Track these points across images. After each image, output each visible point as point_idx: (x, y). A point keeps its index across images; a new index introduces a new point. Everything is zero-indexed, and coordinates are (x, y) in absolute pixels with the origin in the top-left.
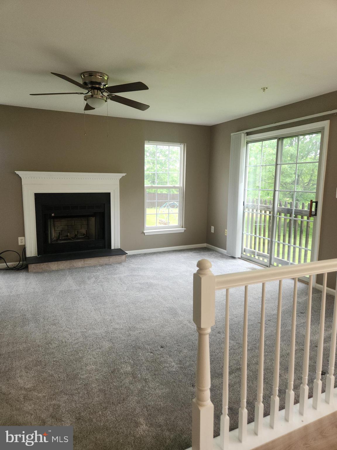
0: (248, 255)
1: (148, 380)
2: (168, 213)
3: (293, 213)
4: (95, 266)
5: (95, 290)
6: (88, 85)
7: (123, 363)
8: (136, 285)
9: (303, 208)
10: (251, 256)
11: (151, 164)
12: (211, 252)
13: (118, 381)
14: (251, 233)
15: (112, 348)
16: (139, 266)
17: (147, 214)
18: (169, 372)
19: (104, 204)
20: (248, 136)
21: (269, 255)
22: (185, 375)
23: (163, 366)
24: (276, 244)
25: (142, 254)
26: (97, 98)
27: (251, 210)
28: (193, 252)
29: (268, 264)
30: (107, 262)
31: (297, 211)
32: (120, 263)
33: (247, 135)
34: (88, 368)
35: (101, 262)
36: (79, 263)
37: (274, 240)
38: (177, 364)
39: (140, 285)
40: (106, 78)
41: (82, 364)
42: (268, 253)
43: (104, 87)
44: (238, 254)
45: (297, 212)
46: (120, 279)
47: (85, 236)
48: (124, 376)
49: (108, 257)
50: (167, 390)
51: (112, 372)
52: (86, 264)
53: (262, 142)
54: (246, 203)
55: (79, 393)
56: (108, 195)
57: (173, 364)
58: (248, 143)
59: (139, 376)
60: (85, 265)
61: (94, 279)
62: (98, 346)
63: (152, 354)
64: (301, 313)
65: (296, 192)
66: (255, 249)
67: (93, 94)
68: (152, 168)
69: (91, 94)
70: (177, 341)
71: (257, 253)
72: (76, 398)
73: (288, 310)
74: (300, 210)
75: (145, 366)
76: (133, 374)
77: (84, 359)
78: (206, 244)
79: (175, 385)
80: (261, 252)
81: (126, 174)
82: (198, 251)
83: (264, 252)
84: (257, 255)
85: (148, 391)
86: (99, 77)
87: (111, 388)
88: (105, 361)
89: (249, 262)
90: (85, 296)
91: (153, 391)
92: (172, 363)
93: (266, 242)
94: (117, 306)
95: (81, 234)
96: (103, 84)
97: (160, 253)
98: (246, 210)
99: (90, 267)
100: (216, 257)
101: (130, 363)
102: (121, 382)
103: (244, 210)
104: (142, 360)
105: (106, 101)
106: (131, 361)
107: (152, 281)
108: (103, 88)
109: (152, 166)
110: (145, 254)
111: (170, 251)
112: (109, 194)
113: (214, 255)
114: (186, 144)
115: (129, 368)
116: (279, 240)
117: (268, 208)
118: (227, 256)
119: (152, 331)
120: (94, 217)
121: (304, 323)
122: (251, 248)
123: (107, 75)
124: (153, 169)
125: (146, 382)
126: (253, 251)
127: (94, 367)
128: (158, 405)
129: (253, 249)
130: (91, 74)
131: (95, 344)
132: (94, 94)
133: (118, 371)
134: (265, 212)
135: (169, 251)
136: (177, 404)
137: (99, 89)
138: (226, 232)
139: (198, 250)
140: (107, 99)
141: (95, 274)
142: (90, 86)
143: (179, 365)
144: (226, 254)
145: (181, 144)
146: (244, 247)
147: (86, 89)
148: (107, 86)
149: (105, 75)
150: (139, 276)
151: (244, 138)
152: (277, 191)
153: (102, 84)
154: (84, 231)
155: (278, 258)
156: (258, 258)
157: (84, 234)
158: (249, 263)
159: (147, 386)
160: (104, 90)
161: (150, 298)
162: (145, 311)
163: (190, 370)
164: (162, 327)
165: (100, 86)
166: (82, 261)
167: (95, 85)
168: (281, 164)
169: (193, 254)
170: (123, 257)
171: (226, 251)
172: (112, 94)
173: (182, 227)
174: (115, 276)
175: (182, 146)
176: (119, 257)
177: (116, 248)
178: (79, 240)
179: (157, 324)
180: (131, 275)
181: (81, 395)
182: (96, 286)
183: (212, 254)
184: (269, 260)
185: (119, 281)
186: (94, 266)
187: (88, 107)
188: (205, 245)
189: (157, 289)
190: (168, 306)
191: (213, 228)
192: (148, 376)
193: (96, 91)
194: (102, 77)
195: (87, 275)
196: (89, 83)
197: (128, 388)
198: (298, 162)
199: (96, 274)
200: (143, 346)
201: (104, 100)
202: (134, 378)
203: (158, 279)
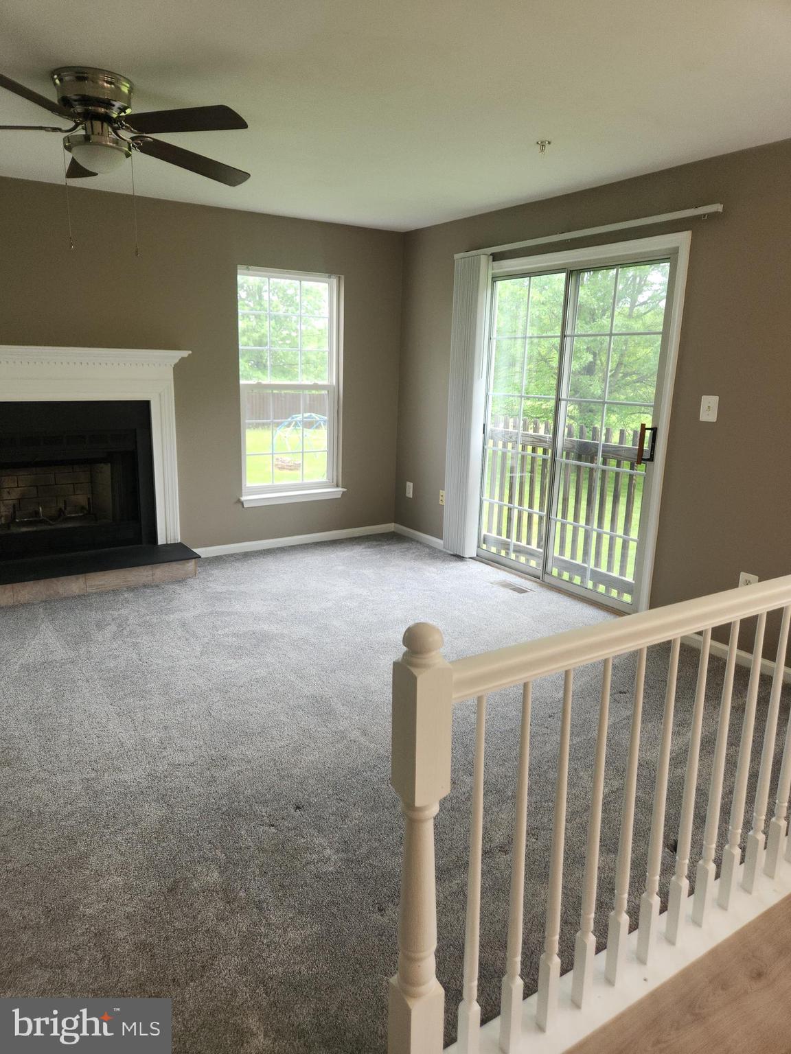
0: (494, 550)
1: (265, 905)
2: (301, 451)
3: (600, 453)
4: (115, 592)
5: (116, 657)
6: (73, 107)
7: (198, 861)
8: (226, 639)
9: (621, 441)
10: (498, 553)
11: (252, 318)
12: (406, 545)
13: (186, 915)
14: (501, 499)
15: (168, 819)
16: (232, 588)
17: (247, 453)
18: (318, 877)
19: (135, 430)
20: (496, 263)
21: (541, 550)
22: (361, 880)
23: (304, 861)
24: (559, 525)
25: (237, 554)
26: (100, 144)
27: (500, 444)
28: (363, 547)
29: (540, 573)
30: (149, 578)
31: (608, 449)
32: (181, 581)
33: (493, 261)
34: (105, 884)
35: (133, 578)
36: (73, 585)
37: (553, 517)
38: (337, 851)
39: (234, 639)
40: (125, 90)
41: (87, 872)
42: (539, 546)
43: (120, 113)
44: (471, 550)
45: (609, 452)
46: (184, 625)
47: (85, 512)
48: (201, 898)
49: (149, 567)
50: (317, 928)
51: (170, 890)
52: (91, 586)
53: (530, 280)
54: (489, 427)
55: (81, 960)
56: (144, 407)
57: (328, 852)
58: (495, 279)
59: (242, 894)
60: (90, 590)
61: (113, 628)
62: (131, 818)
63: (273, 830)
64: (620, 692)
65: (607, 403)
66: (508, 536)
67: (90, 132)
68: (254, 330)
69: (83, 132)
70: (334, 788)
71: (515, 545)
72: (73, 975)
73: (591, 685)
74: (614, 447)
75: (257, 865)
76: (225, 891)
77: (92, 859)
78: (393, 524)
79: (335, 910)
80: (523, 543)
81: (190, 352)
82: (375, 543)
83: (529, 542)
84: (515, 551)
85: (266, 936)
86: (105, 84)
87: (167, 939)
88: (150, 860)
89: (497, 567)
90: (92, 677)
91: (280, 936)
92: (324, 848)
93: (536, 519)
94: (178, 702)
95: (76, 506)
96: (117, 104)
97: (283, 550)
98: (490, 443)
99: (100, 594)
100: (419, 557)
101: (215, 859)
102: (194, 917)
103: (484, 444)
104: (248, 848)
105: (128, 155)
106: (219, 854)
107: (265, 627)
108: (119, 117)
109: (254, 323)
110: (246, 555)
111: (308, 544)
112: (147, 404)
113: (414, 553)
114: (343, 277)
115: (216, 874)
116: (564, 516)
117: (540, 440)
118: (445, 553)
119: (271, 764)
120: (109, 465)
121: (628, 718)
122: (499, 533)
123: (129, 81)
124: (257, 332)
125: (261, 909)
126: (505, 541)
127: (119, 880)
128: (294, 976)
129: (504, 537)
130: (83, 75)
131: (122, 814)
132: (93, 134)
133: (186, 886)
134: (534, 450)
135: (306, 544)
136: (344, 966)
137: (107, 119)
138: (441, 498)
139: (376, 540)
140: (130, 149)
141: (116, 614)
142: (79, 109)
143: (344, 855)
144: (441, 548)
145: (330, 277)
146: (484, 532)
147: (71, 116)
148: (128, 111)
149: (122, 79)
150: (230, 614)
151: (487, 268)
152: (564, 400)
153: (114, 106)
154: (81, 499)
155: (562, 557)
156: (517, 557)
157: (83, 508)
158: (495, 569)
159: (264, 921)
160: (121, 124)
161: (262, 672)
162: (252, 710)
163: (371, 865)
164: (297, 750)
165: (107, 111)
166: (80, 580)
167: (93, 108)
168: (572, 336)
169: (364, 550)
170: (190, 564)
171: (441, 542)
172: (147, 135)
173: (337, 486)
174: (171, 617)
175: (334, 281)
176: (179, 566)
177: (169, 543)
178: (70, 525)
179: (283, 743)
180: (211, 613)
181: (85, 966)
182: (120, 646)
183: (409, 549)
184: (541, 561)
185: (180, 632)
186: (113, 591)
187: (76, 170)
188: (391, 527)
189: (280, 649)
190: (308, 694)
191: (410, 486)
192: (267, 895)
193: (97, 124)
194: (113, 86)
195: (95, 616)
196: (75, 101)
197: (213, 933)
198: (613, 332)
199: (120, 612)
200: (248, 807)
201: (121, 150)
202: (228, 902)
203: (281, 621)
